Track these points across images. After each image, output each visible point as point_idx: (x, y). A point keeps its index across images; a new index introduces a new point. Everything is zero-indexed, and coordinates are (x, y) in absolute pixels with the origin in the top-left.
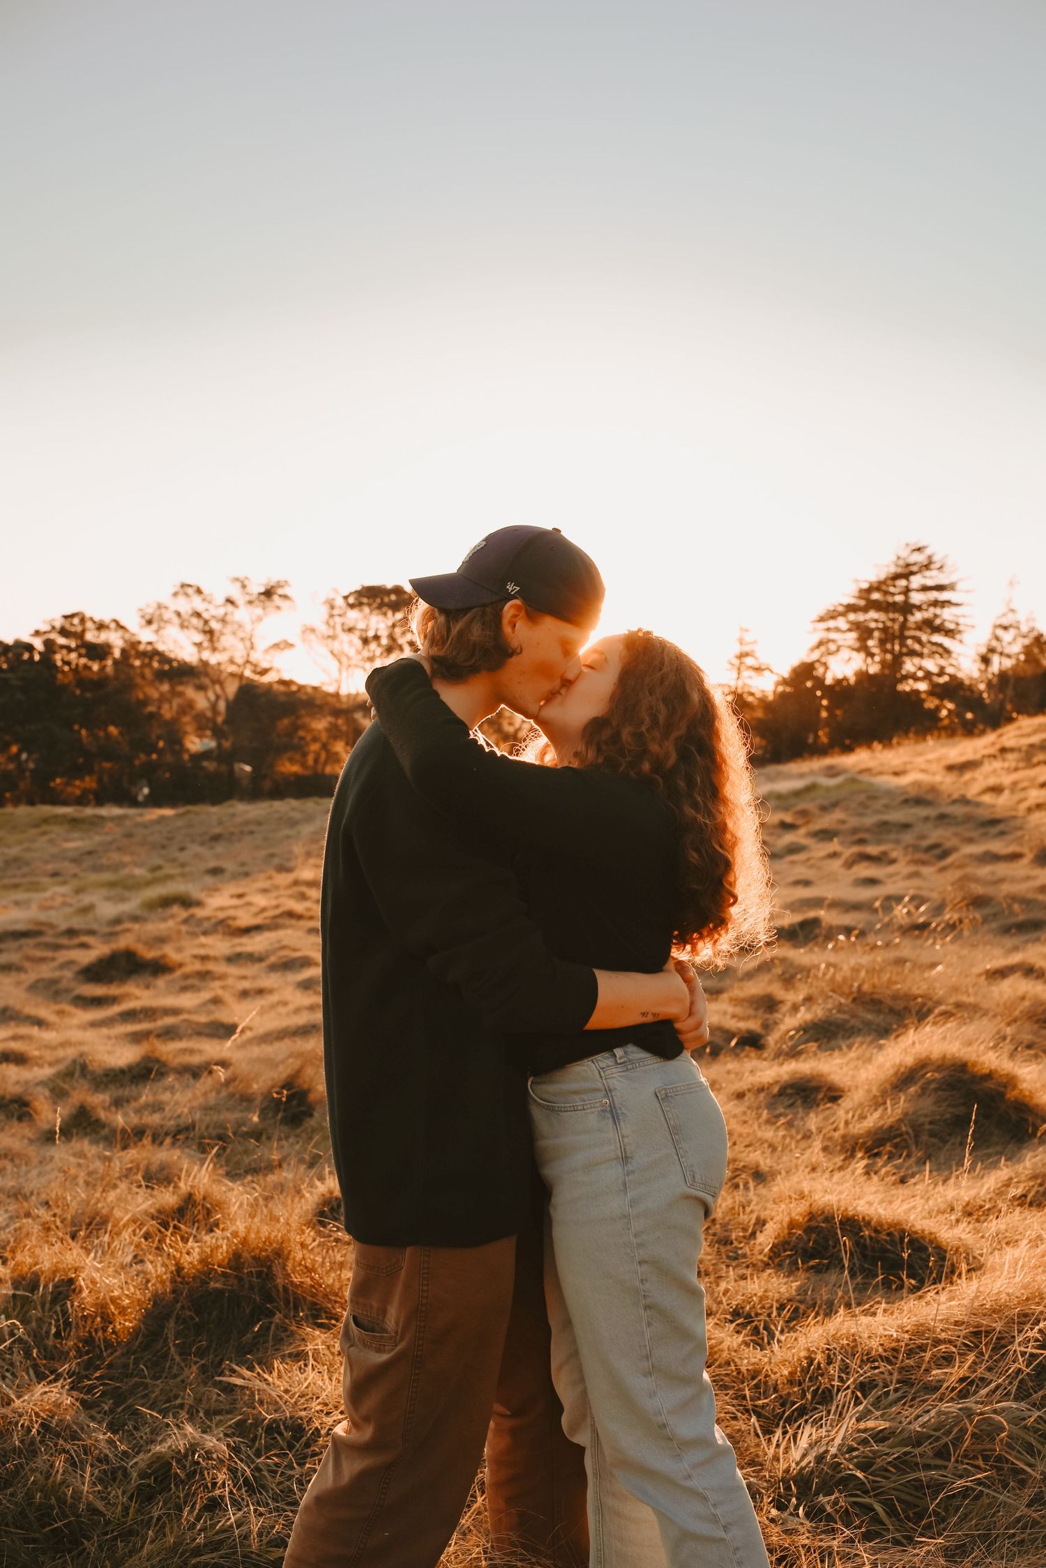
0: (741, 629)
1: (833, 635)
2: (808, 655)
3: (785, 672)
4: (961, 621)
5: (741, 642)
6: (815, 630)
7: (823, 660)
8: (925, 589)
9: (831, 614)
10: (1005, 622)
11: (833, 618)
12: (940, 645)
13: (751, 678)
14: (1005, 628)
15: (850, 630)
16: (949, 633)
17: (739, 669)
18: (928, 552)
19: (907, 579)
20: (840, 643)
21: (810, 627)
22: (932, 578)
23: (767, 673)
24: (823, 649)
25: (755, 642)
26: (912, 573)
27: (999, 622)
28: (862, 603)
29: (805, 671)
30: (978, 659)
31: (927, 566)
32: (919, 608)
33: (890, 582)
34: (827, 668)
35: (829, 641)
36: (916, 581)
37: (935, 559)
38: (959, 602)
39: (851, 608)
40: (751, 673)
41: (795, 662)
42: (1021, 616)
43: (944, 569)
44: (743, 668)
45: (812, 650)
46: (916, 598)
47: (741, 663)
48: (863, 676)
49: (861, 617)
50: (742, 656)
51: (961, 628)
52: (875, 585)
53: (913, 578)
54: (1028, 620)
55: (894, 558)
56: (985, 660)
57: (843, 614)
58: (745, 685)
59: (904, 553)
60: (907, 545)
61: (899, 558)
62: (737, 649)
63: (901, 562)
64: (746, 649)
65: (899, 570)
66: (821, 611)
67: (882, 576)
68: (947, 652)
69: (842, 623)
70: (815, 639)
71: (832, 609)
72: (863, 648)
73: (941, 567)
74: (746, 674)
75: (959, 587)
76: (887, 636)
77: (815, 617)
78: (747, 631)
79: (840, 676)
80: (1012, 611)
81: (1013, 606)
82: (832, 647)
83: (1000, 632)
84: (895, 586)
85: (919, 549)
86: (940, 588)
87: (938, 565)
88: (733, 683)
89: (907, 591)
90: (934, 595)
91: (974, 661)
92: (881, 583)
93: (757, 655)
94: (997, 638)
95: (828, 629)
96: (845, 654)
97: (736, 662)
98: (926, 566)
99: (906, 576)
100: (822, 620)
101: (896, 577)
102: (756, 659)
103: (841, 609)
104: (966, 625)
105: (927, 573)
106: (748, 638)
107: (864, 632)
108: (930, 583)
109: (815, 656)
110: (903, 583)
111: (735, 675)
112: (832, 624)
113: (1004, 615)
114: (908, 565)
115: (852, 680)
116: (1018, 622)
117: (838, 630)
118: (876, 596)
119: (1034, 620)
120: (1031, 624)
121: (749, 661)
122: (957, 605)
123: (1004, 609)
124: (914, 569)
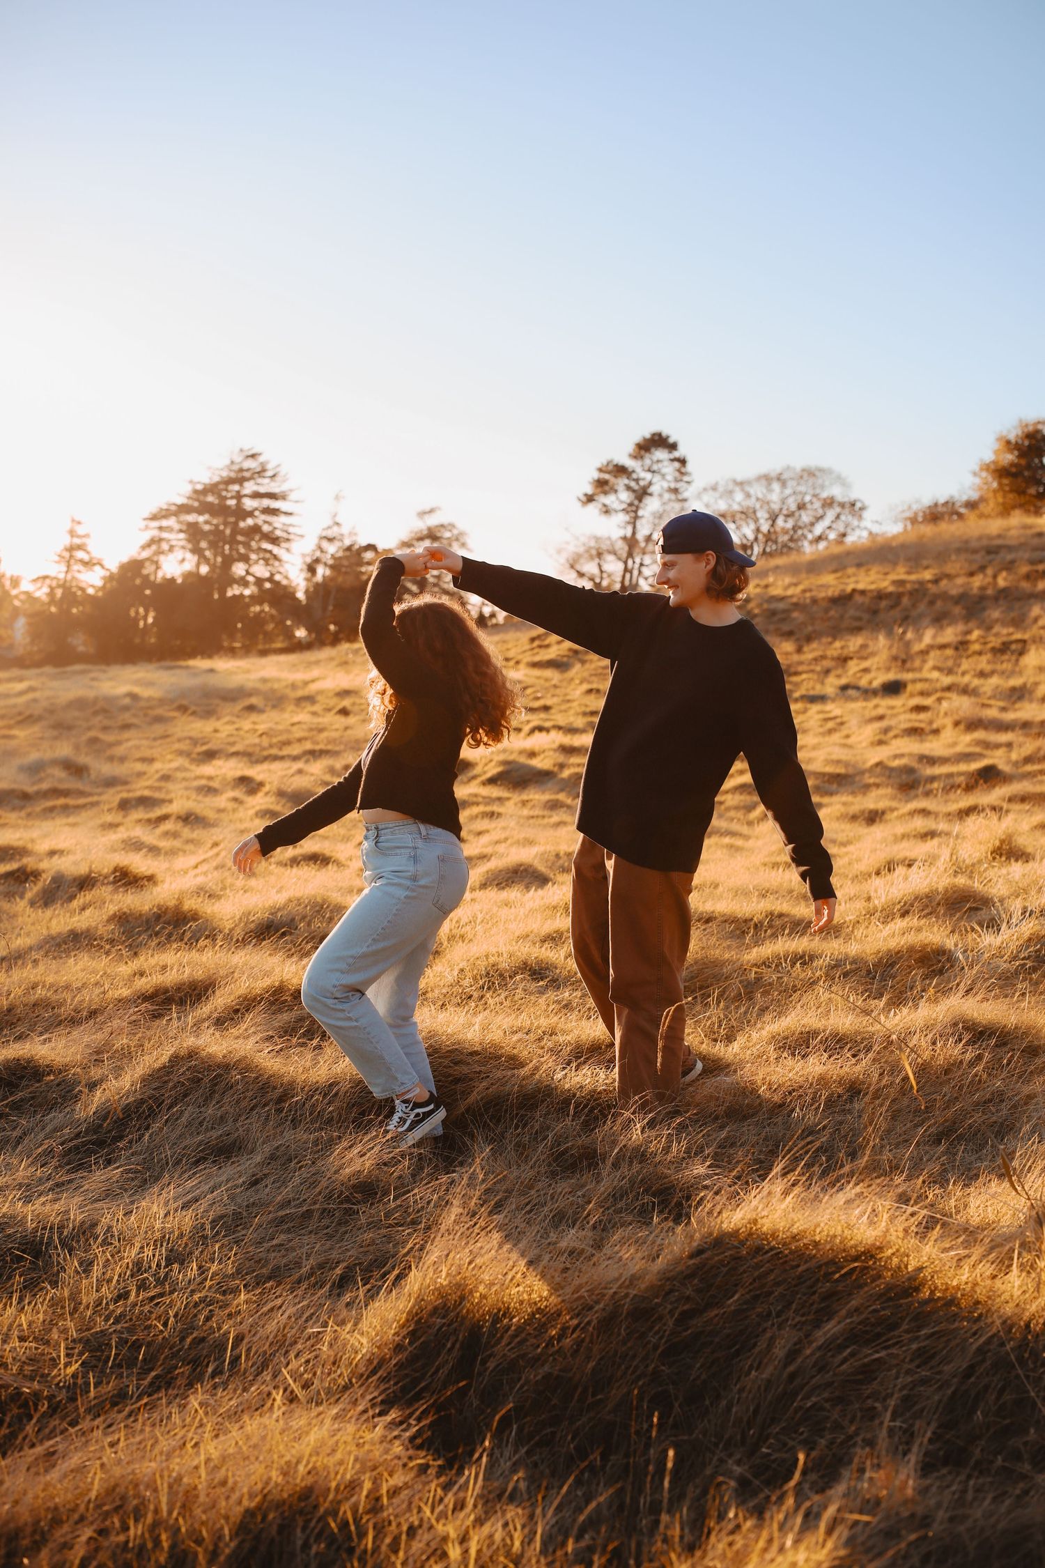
0: (73, 521)
1: (165, 535)
2: (139, 553)
3: (113, 565)
4: (291, 530)
5: (72, 533)
6: (147, 528)
7: (155, 559)
8: (256, 495)
9: (164, 513)
10: (330, 533)
11: (165, 517)
12: (270, 552)
13: (79, 571)
14: (330, 540)
15: (181, 531)
16: (275, 541)
17: (68, 562)
18: (261, 459)
19: (241, 485)
20: (173, 543)
21: (143, 524)
22: (265, 486)
23: (97, 568)
24: (154, 547)
25: (87, 536)
26: (248, 479)
27: (324, 534)
28: (196, 504)
29: (134, 567)
30: (305, 567)
31: (261, 472)
32: (250, 514)
33: (222, 487)
34: (158, 568)
35: (161, 540)
36: (249, 487)
37: (269, 466)
38: (290, 511)
39: (183, 509)
40: (81, 567)
41: (125, 559)
42: (345, 530)
43: (276, 478)
44: (72, 562)
45: (143, 548)
46: (249, 504)
47: (71, 556)
48: (190, 576)
49: (191, 518)
50: (71, 549)
51: (291, 537)
52: (208, 487)
53: (246, 484)
54: (350, 534)
55: (228, 462)
56: (311, 569)
57: (176, 514)
58: (74, 578)
59: (238, 459)
60: (241, 450)
61: (232, 462)
62: (67, 540)
63: (236, 467)
64: (77, 541)
65: (233, 475)
66: (153, 509)
67: (216, 479)
68: (276, 557)
69: (171, 522)
70: (146, 536)
71: (165, 507)
72: (196, 551)
73: (274, 476)
74: (76, 567)
75: (292, 496)
76: (216, 539)
77: (147, 515)
78: (79, 523)
79: (169, 576)
80: (337, 524)
81: (338, 519)
82: (165, 546)
83: (325, 544)
84: (227, 490)
85: (253, 456)
86: (272, 496)
87: (269, 474)
88: (62, 576)
89: (239, 496)
90: (266, 502)
91: (301, 570)
92: (216, 485)
93: (89, 549)
94: (322, 551)
95: (161, 528)
96: (179, 554)
97: (67, 555)
98: (258, 473)
99: (241, 481)
100: (154, 518)
101: (230, 481)
102: (88, 553)
103: (173, 508)
104: (295, 534)
105: (260, 480)
106: (80, 530)
107: (193, 532)
108: (262, 490)
109: (146, 554)
110: (236, 487)
111: (65, 569)
112: (164, 523)
113: (329, 527)
114: (241, 470)
115: (179, 581)
116: (342, 535)
117: (169, 529)
118: (210, 499)
119: (356, 534)
120: (354, 538)
121: (80, 555)
122: (286, 513)
123: (329, 522)
124: (247, 474)
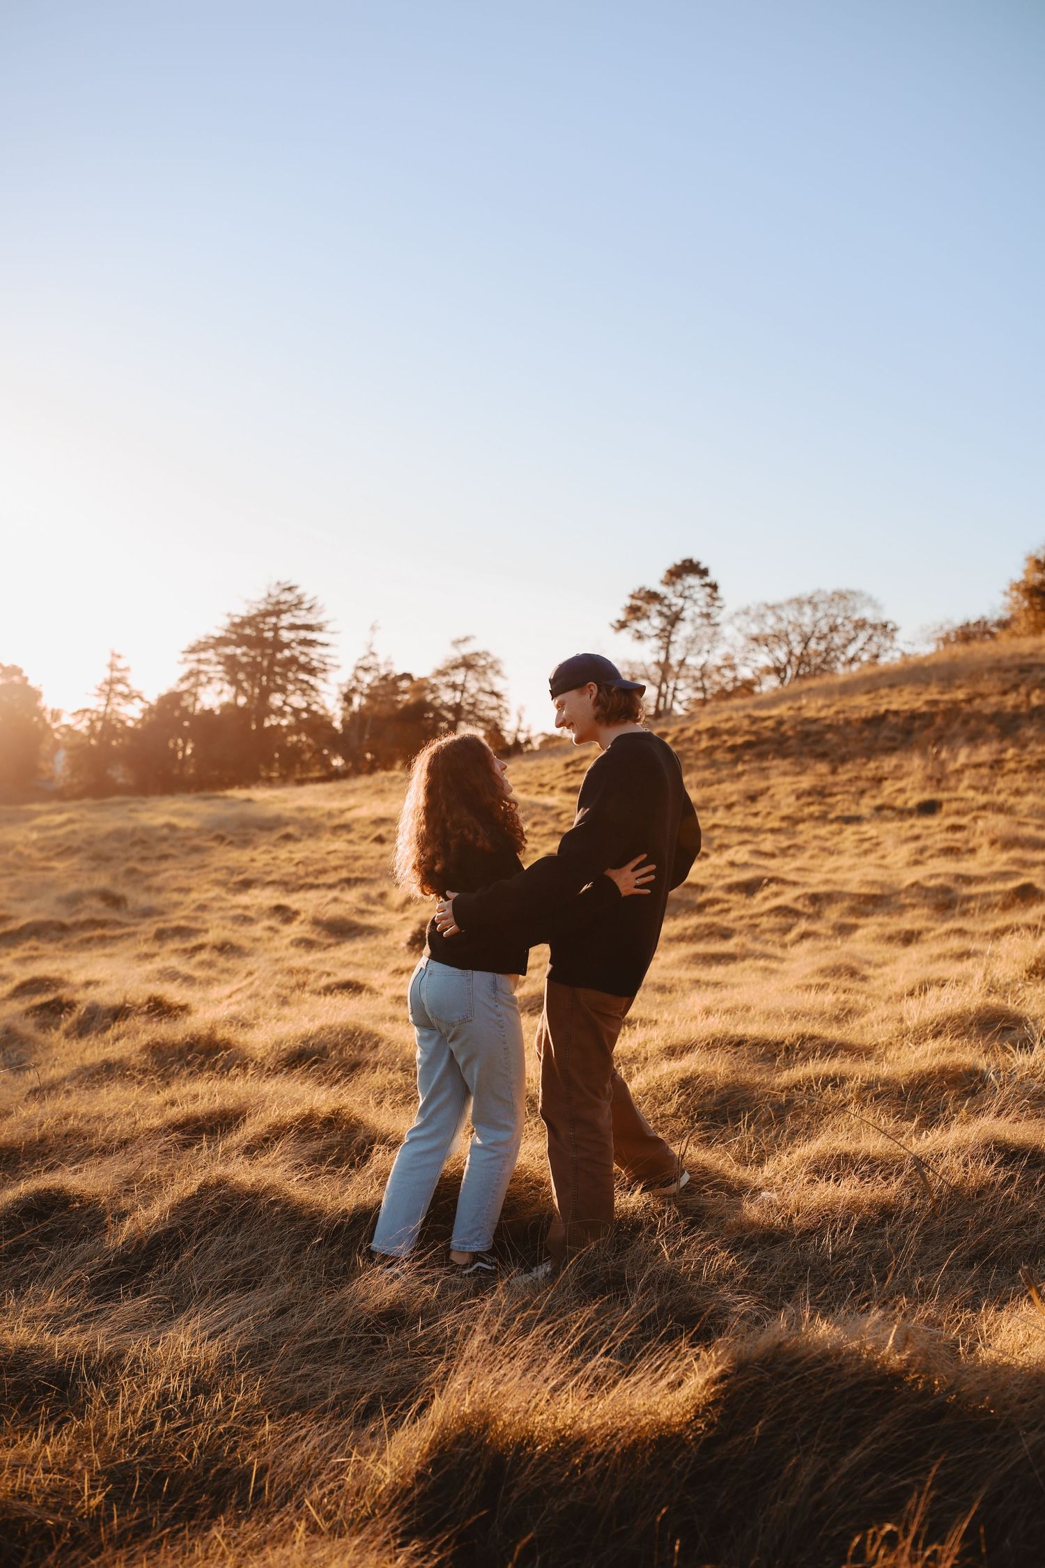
0: (113, 655)
1: (203, 667)
2: (178, 686)
3: (152, 697)
4: (328, 660)
5: (112, 667)
6: (185, 660)
7: (194, 690)
8: (293, 627)
9: (202, 646)
10: (365, 663)
11: (203, 650)
12: (307, 682)
13: (119, 704)
14: (366, 670)
15: (219, 663)
16: (312, 671)
17: (108, 695)
18: (298, 592)
19: (278, 617)
20: (212, 675)
21: (181, 657)
22: (301, 618)
23: (137, 701)
24: (192, 680)
25: (127, 669)
26: (285, 612)
27: (360, 664)
28: (234, 637)
29: (172, 700)
30: (341, 697)
31: (298, 605)
32: (288, 646)
33: (259, 619)
34: (196, 699)
35: (199, 672)
36: (286, 620)
37: (306, 599)
38: (326, 642)
39: (221, 642)
40: (119, 700)
41: (164, 691)
42: (381, 659)
43: (313, 610)
44: (112, 695)
45: (182, 680)
46: (286, 636)
47: (111, 690)
48: (228, 707)
49: (229, 650)
50: (111, 682)
51: (328, 667)
52: (246, 620)
53: (283, 617)
54: (386, 663)
55: (264, 595)
56: (348, 698)
57: (214, 647)
58: (113, 710)
59: (275, 592)
60: (278, 584)
61: (270, 595)
62: (107, 674)
63: (273, 600)
64: (117, 675)
65: (270, 608)
66: (192, 641)
67: (254, 612)
68: (312, 688)
69: (210, 655)
70: (184, 669)
71: (203, 640)
72: (234, 682)
73: (311, 608)
74: (116, 700)
75: (329, 628)
76: (254, 670)
77: (185, 647)
78: (119, 657)
79: (207, 708)
80: (373, 654)
81: (374, 649)
82: (203, 678)
83: (361, 674)
84: (264, 623)
85: (290, 589)
86: (309, 628)
87: (306, 606)
88: (102, 709)
89: (276, 629)
90: (303, 634)
91: (338, 700)
92: (253, 618)
93: (129, 682)
94: (358, 680)
95: (199, 661)
96: (217, 686)
97: (107, 688)
98: (295, 605)
99: (278, 613)
100: (193, 650)
101: (267, 614)
102: (128, 686)
103: (212, 641)
104: (331, 665)
105: (296, 613)
106: (121, 664)
107: (231, 665)
108: (299, 622)
109: (184, 686)
110: (273, 620)
111: (104, 702)
112: (203, 656)
113: (365, 658)
114: (278, 603)
115: (218, 712)
116: (378, 665)
117: (207, 662)
118: (248, 631)
119: (392, 664)
120: (390, 668)
121: (120, 688)
122: (322, 644)
123: (365, 652)
124: (284, 607)
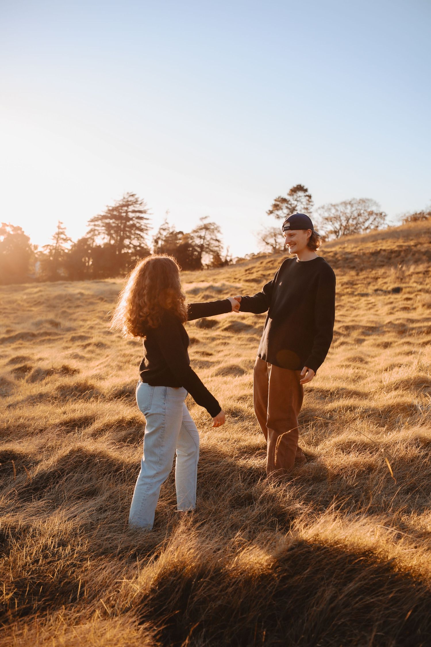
0: (59, 222)
1: (97, 228)
2: (86, 235)
3: (75, 240)
4: (148, 226)
5: (59, 227)
6: (89, 225)
7: (93, 238)
8: (134, 211)
9: (96, 219)
10: (164, 227)
11: (97, 221)
12: (139, 235)
13: (62, 243)
14: (164, 230)
15: (103, 226)
16: (141, 230)
17: (57, 239)
18: (136, 197)
19: (128, 207)
20: (100, 231)
21: (88, 223)
22: (137, 208)
23: (69, 242)
24: (92, 233)
25: (65, 228)
27: (162, 227)
28: (109, 215)
29: (84, 241)
30: (154, 241)
31: (136, 202)
32: (131, 219)
33: (120, 208)
34: (94, 241)
35: (95, 230)
36: (131, 208)
37: (139, 200)
38: (148, 218)
39: (104, 217)
40: (62, 241)
41: (80, 238)
42: (170, 225)
43: (142, 204)
44: (59, 239)
45: (88, 233)
46: (131, 215)
47: (58, 237)
48: (107, 245)
49: (107, 221)
50: (58, 234)
51: (148, 228)
52: (114, 208)
53: (130, 207)
54: (172, 227)
55: (122, 198)
56: (156, 242)
57: (101, 219)
58: (59, 246)
59: (126, 197)
60: (128, 193)
61: (124, 198)
62: (57, 230)
63: (125, 200)
64: (61, 231)
65: (124, 203)
66: (92, 217)
67: (118, 205)
68: (142, 237)
69: (99, 223)
70: (89, 228)
71: (97, 216)
72: (109, 234)
73: (141, 203)
74: (60, 241)
75: (149, 212)
76: (117, 229)
77: (89, 220)
78: (62, 223)
79: (98, 245)
80: (167, 223)
81: (167, 221)
82: (97, 233)
83: (162, 231)
84: (122, 210)
85: (133, 195)
86: (140, 212)
87: (139, 203)
88: (55, 245)
89: (127, 212)
90: (138, 214)
91: (152, 242)
92: (117, 207)
93: (66, 234)
94: (161, 234)
95: (95, 225)
96: (102, 236)
97: (57, 236)
98: (135, 202)
99: (128, 206)
100: (92, 221)
101: (123, 206)
102: (65, 235)
103: (100, 217)
104: (150, 227)
105: (135, 205)
106: (62, 226)
107: (108, 227)
108: (136, 209)
109: (88, 236)
110: (126, 208)
111: (55, 242)
112: (96, 223)
113: (163, 225)
114: (128, 201)
115: (102, 247)
116: (169, 228)
117: (98, 225)
118: (115, 213)
119: (174, 227)
120: (174, 229)
121: (62, 236)
122: (146, 219)
123: (164, 222)
124: (130, 203)
